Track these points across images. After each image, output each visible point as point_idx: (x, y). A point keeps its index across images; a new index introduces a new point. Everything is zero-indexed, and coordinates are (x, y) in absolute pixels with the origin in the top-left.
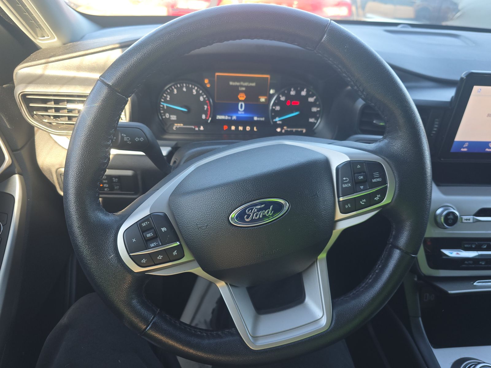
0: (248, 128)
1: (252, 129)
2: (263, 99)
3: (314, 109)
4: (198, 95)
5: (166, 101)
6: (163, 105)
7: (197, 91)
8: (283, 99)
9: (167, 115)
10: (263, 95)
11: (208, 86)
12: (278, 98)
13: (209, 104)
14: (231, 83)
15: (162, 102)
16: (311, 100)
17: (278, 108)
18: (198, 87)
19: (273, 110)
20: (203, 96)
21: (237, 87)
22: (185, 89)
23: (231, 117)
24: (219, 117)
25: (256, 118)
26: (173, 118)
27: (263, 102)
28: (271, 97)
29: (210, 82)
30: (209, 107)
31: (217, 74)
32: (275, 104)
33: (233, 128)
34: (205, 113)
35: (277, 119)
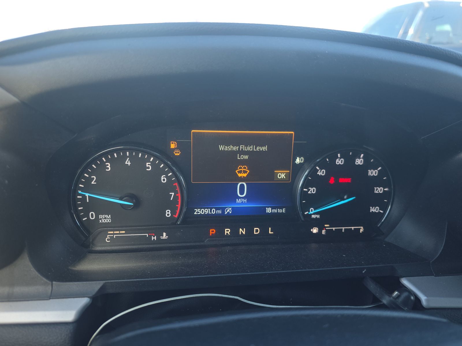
0: (257, 231)
1: (264, 231)
2: (282, 175)
3: (379, 190)
4: (157, 172)
5: (88, 188)
6: (84, 196)
7: (152, 164)
8: (321, 173)
9: (92, 216)
10: (282, 168)
11: (177, 154)
12: (314, 172)
13: (178, 189)
14: (221, 148)
15: (81, 189)
16: (373, 173)
17: (312, 190)
18: (156, 157)
19: (304, 195)
20: (166, 174)
21: (234, 154)
22: (128, 163)
23: (223, 209)
24: (198, 211)
25: (269, 210)
26: (106, 219)
27: (282, 180)
28: (297, 170)
29: (180, 147)
30: (179, 195)
31: (193, 131)
32: (307, 184)
33: (228, 231)
34: (172, 206)
35: (312, 211)
